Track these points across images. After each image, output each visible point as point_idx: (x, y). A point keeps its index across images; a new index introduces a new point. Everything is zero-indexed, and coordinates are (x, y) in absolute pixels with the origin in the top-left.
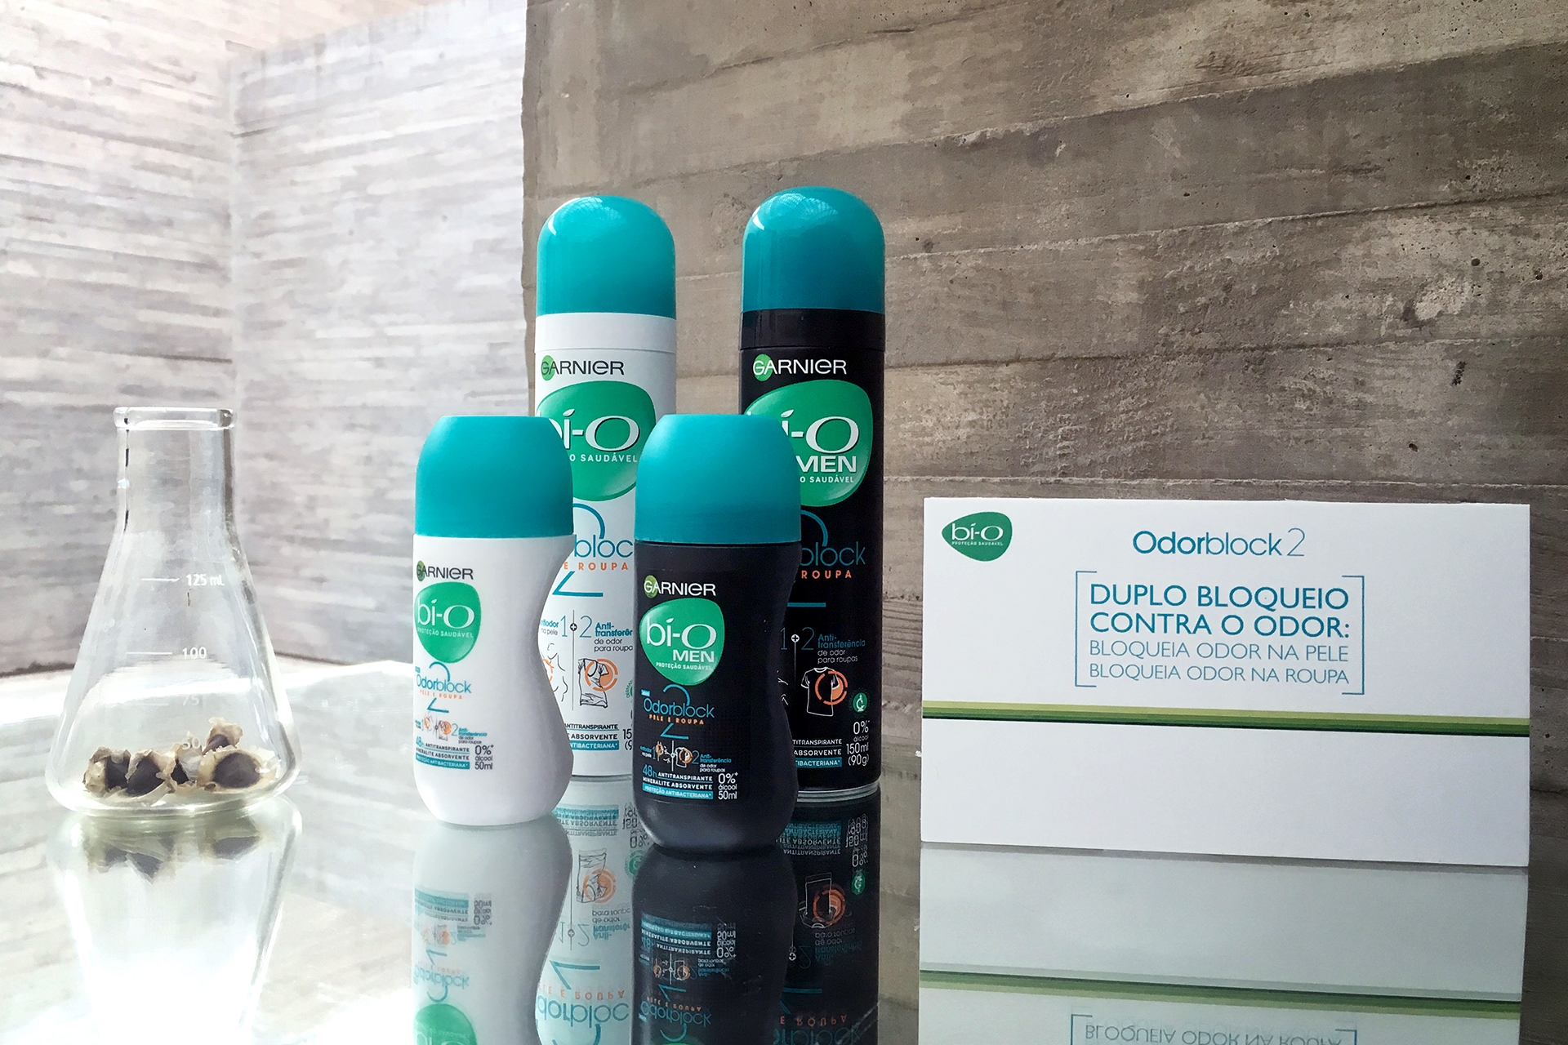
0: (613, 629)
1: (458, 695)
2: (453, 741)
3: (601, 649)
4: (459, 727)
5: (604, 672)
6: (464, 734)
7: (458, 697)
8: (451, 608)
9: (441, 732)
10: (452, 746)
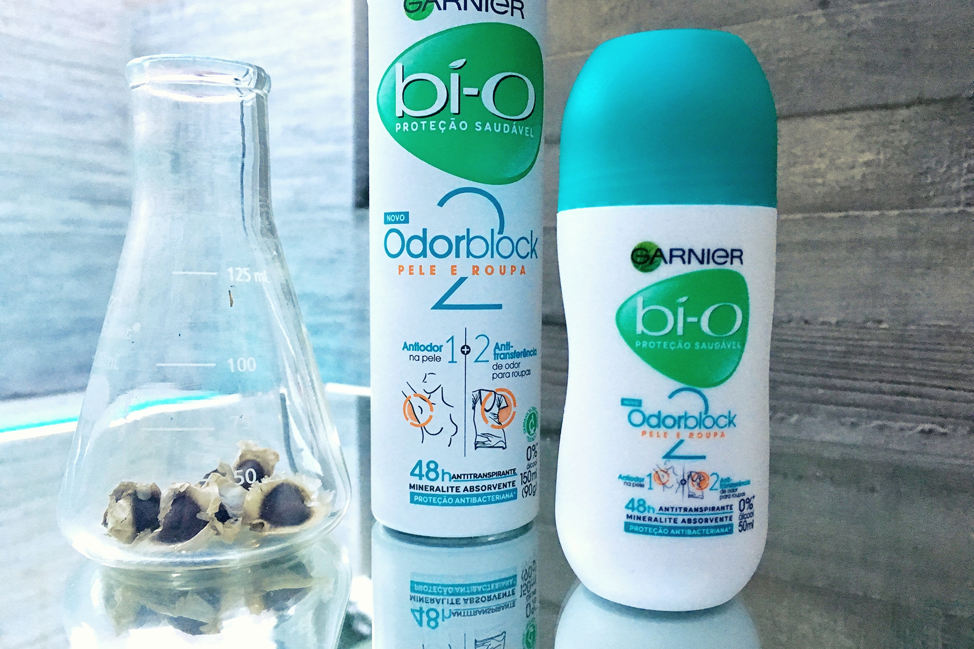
0: (512, 350)
1: (719, 431)
2: (711, 498)
3: (500, 376)
4: (721, 477)
5: (504, 404)
6: (726, 486)
7: (719, 434)
8: (712, 308)
9: (691, 487)
10: (710, 505)
